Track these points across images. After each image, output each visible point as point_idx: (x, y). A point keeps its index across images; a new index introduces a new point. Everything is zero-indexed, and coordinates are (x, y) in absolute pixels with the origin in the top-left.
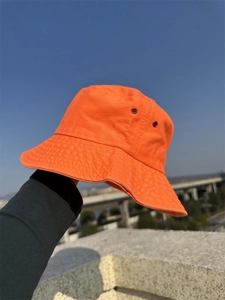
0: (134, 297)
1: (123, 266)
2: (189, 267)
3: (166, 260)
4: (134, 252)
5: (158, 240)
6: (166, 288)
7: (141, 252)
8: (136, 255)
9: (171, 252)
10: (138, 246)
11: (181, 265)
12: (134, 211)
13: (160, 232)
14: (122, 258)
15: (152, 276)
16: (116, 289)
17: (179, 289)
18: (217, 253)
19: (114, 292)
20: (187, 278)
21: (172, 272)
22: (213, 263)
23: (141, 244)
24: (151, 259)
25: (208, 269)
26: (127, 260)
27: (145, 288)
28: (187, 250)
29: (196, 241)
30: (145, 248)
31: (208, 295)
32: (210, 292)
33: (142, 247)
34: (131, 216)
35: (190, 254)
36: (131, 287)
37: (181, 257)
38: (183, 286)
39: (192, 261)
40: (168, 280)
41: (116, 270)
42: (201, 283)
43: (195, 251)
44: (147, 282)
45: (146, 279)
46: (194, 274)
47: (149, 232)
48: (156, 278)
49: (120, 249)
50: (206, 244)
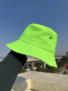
1: (33, 83)
2: (53, 84)
3: (47, 82)
4: (37, 79)
5: (44, 76)
6: (46, 90)
7: (39, 79)
8: (38, 79)
9: (48, 79)
10: (38, 77)
11: (51, 84)
12: (36, 65)
13: (45, 73)
14: (34, 80)
15: (42, 86)
16: (31, 89)
18: (61, 81)
20: (53, 87)
21: (48, 85)
22: (61, 84)
23: (39, 76)
24: (42, 81)
25: (59, 85)
26: (35, 81)
27: (40, 90)
28: (53, 79)
29: (55, 77)
30: (40, 78)
33: (39, 77)
34: (35, 67)
35: (54, 80)
36: (35, 89)
37: (51, 81)
38: (51, 90)
39: (54, 83)
40: (47, 88)
41: (31, 84)
42: (57, 89)
43: (55, 80)
44: (40, 88)
45: (40, 87)
46: (55, 86)
47: (41, 73)
48: (43, 87)
49: (33, 77)
50: (58, 78)
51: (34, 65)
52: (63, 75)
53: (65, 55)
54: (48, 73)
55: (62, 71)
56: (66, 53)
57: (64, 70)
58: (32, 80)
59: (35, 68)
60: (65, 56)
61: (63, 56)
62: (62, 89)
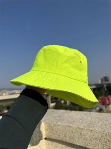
0: (54, 143)
1: (50, 128)
2: (82, 129)
3: (71, 125)
4: (55, 121)
5: (67, 116)
6: (70, 139)
7: (59, 121)
8: (57, 122)
9: (73, 122)
10: (57, 118)
11: (78, 128)
12: (54, 100)
13: (68, 111)
14: (50, 124)
15: (64, 133)
16: (45, 139)
17: (77, 139)
18: (95, 122)
19: (45, 140)
20: (81, 134)
21: (74, 131)
22: (94, 127)
23: (59, 117)
24: (64, 124)
25: (91, 130)
26: (52, 125)
27: (60, 139)
28: (81, 121)
29: (85, 116)
30: (61, 119)
31: (90, 142)
32: (92, 141)
33: (59, 118)
34: (52, 102)
35: (83, 123)
36: (53, 138)
37: (78, 124)
38: (79, 138)
39: (84, 126)
40: (72, 135)
41: (46, 130)
42: (87, 136)
43: (85, 121)
44: (61, 136)
45: (61, 134)
46: (84, 132)
47: (62, 111)
48: (66, 134)
49: (49, 119)
50: (90, 118)
51: (52, 100)
52: (98, 114)
53: (100, 82)
54: (73, 112)
55: (95, 108)
56: (102, 80)
57: (99, 106)
58: (46, 123)
59: (53, 105)
60: (99, 85)
61: (96, 85)
62: (96, 135)
